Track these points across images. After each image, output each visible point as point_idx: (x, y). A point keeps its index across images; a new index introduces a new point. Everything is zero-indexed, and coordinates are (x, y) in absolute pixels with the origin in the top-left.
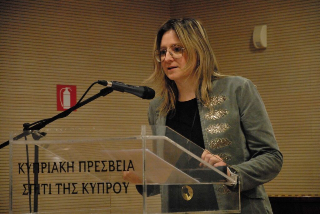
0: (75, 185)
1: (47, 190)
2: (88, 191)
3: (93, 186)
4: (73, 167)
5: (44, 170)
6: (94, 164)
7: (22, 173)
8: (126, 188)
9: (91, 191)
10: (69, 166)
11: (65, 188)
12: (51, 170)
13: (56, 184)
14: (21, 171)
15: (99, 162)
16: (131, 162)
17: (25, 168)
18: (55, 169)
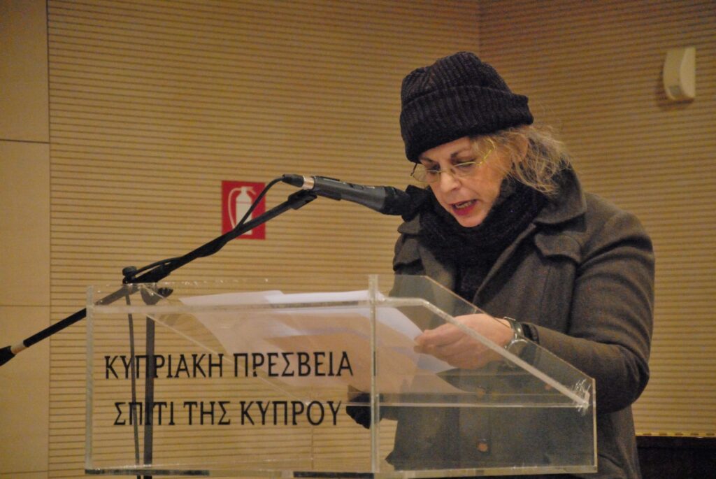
0: (225, 406)
2: (253, 419)
3: (264, 408)
4: (220, 365)
5: (158, 370)
6: (266, 359)
7: (112, 376)
8: (335, 413)
9: (260, 420)
10: (213, 362)
11: (203, 413)
12: (174, 371)
13: (186, 403)
14: (110, 372)
15: (276, 354)
16: (345, 355)
17: (119, 367)
18: (182, 370)
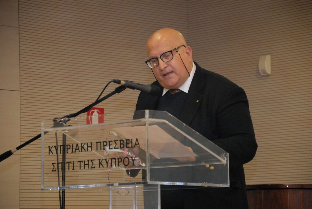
0: (93, 161)
1: (71, 168)
2: (104, 166)
3: (107, 161)
4: (91, 147)
5: (68, 150)
6: (108, 144)
7: (51, 154)
8: (133, 161)
9: (106, 166)
10: (89, 146)
11: (85, 165)
12: (74, 150)
13: (78, 162)
14: (50, 152)
15: (112, 141)
16: (137, 140)
17: (54, 150)
18: (77, 149)
